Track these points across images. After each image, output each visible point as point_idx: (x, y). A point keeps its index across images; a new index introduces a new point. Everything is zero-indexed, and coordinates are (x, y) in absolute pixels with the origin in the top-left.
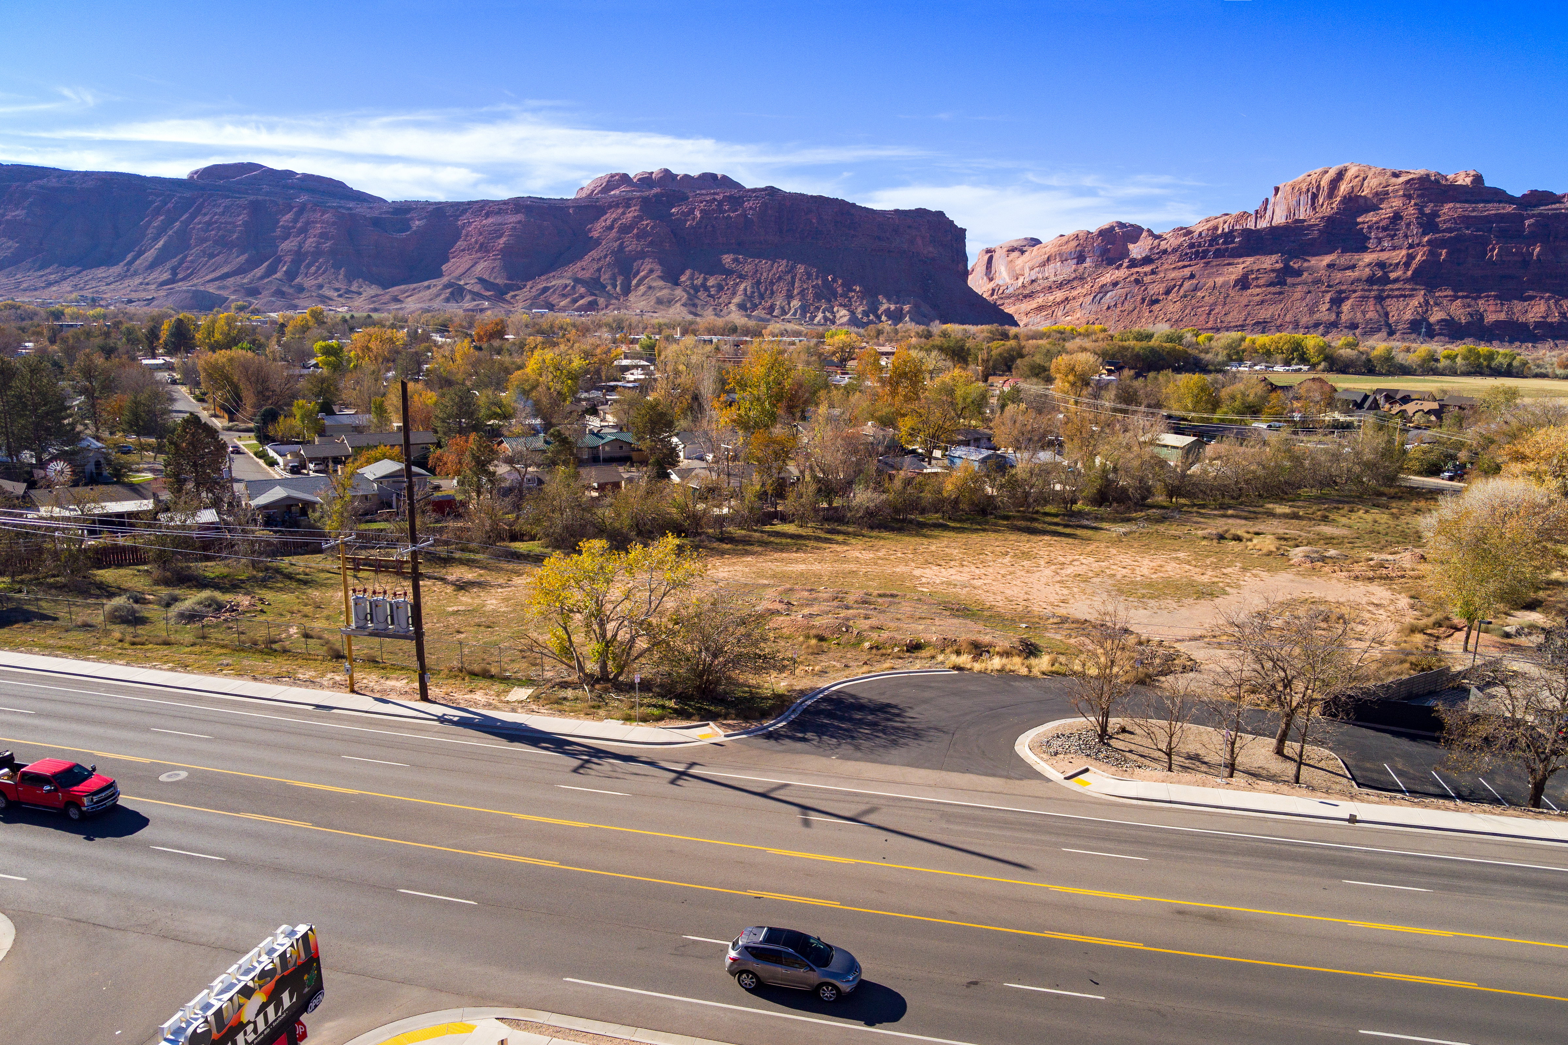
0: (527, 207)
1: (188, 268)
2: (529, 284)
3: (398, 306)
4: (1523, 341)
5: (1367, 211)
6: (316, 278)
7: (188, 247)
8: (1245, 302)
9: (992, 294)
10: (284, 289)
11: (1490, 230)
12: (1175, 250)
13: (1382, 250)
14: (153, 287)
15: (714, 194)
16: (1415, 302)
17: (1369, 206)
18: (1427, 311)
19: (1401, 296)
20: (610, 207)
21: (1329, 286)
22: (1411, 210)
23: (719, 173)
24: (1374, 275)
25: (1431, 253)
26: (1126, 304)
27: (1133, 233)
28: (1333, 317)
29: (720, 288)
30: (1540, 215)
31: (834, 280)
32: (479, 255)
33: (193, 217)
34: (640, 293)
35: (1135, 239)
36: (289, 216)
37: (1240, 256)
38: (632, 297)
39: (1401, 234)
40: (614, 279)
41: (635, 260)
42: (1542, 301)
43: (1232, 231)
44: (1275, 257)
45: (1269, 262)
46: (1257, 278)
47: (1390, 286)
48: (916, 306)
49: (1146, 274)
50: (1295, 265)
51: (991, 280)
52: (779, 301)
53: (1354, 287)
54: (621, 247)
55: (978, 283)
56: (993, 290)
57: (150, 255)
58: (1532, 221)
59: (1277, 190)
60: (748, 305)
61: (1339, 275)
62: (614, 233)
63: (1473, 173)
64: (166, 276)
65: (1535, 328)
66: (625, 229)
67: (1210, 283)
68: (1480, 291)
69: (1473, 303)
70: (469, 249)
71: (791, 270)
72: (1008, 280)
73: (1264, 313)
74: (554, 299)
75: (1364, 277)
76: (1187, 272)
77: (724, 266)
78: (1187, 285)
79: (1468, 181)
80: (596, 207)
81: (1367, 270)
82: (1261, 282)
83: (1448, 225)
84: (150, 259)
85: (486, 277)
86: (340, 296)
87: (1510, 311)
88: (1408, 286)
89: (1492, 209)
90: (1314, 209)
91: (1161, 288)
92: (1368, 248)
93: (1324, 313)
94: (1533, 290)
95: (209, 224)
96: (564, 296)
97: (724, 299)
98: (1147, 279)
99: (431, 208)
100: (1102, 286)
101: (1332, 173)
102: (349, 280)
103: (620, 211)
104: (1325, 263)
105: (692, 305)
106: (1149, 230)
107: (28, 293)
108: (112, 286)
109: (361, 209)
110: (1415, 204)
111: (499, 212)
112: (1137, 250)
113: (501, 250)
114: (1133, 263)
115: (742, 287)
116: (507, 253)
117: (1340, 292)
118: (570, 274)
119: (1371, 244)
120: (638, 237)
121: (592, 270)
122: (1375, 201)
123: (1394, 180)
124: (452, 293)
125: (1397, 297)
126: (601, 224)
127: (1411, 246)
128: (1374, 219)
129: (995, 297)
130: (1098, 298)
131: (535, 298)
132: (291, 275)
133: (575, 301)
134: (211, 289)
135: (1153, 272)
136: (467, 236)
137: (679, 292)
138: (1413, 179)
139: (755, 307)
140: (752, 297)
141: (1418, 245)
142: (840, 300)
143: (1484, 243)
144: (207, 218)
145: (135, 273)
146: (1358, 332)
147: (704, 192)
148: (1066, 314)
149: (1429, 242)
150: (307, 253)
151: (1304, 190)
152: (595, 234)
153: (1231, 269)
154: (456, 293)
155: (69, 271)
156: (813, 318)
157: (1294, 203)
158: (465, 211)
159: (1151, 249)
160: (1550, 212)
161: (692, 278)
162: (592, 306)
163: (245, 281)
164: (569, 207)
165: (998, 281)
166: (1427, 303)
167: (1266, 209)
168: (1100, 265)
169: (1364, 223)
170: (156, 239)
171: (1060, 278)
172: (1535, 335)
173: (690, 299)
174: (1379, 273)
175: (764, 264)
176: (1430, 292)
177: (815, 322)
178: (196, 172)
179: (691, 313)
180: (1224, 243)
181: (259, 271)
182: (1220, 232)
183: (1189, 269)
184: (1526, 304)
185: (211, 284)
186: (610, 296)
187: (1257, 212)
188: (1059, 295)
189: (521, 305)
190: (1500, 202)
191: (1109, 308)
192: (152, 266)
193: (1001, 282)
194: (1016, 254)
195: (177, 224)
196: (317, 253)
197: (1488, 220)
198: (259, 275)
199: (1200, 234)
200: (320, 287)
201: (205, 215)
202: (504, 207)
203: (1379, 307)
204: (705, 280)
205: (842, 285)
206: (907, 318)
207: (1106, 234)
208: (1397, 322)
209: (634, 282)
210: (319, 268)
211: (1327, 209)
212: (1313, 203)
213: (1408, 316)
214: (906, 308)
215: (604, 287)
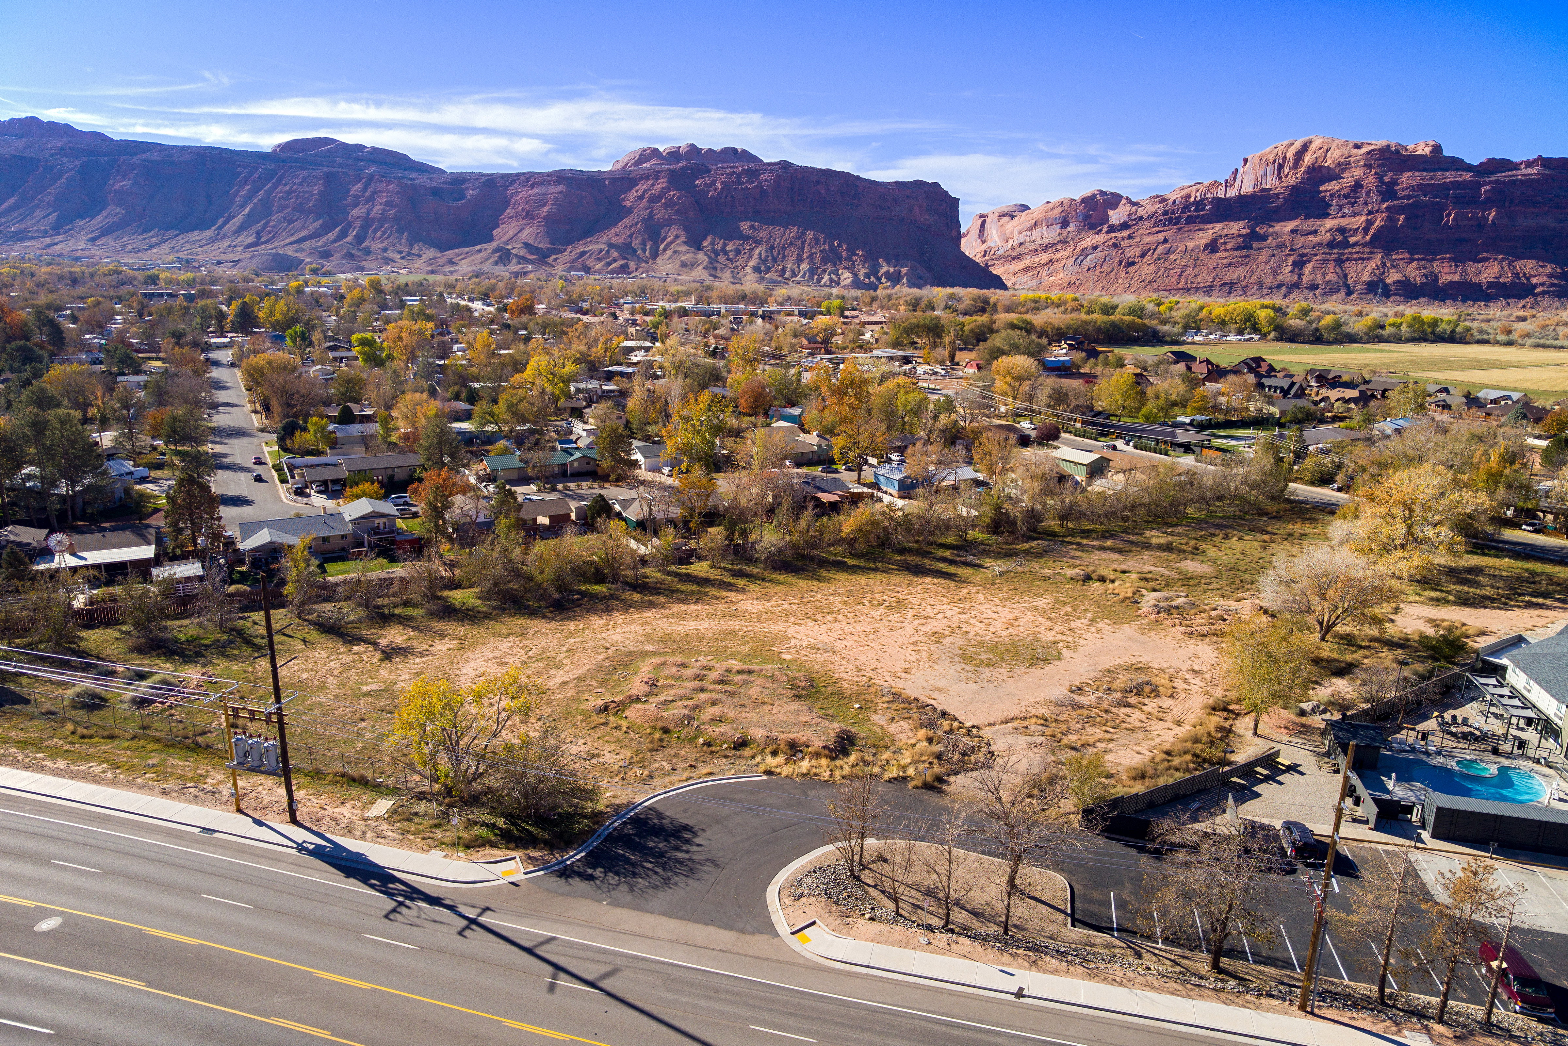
0: (568, 178)
1: (270, 232)
2: (569, 248)
3: (452, 269)
4: (1475, 300)
5: (1329, 179)
6: (382, 242)
7: (271, 213)
8: (1214, 264)
9: (984, 256)
10: (353, 252)
11: (1446, 197)
12: (1150, 217)
13: (1343, 217)
14: (240, 249)
15: (734, 167)
16: (1372, 265)
17: (1332, 175)
18: (1384, 272)
19: (1360, 259)
20: (641, 179)
21: (1292, 250)
22: (1371, 179)
23: (739, 147)
24: (1335, 239)
25: (1389, 219)
26: (1105, 265)
27: (1113, 200)
28: (1295, 278)
29: (738, 252)
30: (1496, 181)
31: (839, 245)
32: (525, 221)
33: (275, 186)
34: (666, 257)
35: (1114, 206)
36: (358, 186)
37: (1210, 223)
38: (659, 261)
39: (1361, 201)
40: (644, 244)
41: (662, 227)
42: (1496, 263)
43: (1202, 200)
44: (1242, 224)
45: (1237, 228)
46: (1225, 243)
47: (1350, 250)
48: (913, 270)
49: (1123, 238)
50: (1261, 230)
51: (984, 242)
52: (790, 264)
53: (1315, 251)
54: (651, 216)
55: (971, 247)
56: (986, 252)
57: (238, 220)
58: (1488, 187)
59: (1246, 161)
60: (763, 268)
61: (1302, 240)
62: (644, 203)
63: (1432, 143)
64: (251, 239)
65: (1488, 288)
66: (654, 199)
67: (1182, 247)
68: (1435, 253)
69: (1428, 265)
70: (517, 216)
71: (801, 236)
72: (998, 243)
73: (1232, 275)
74: (590, 263)
75: (1325, 241)
76: (1161, 237)
77: (741, 232)
78: (1161, 249)
79: (1427, 151)
80: (629, 178)
81: (1328, 235)
82: (1229, 246)
83: (1407, 192)
84: (238, 224)
85: (531, 241)
86: (402, 258)
87: (1464, 272)
88: (1366, 250)
89: (1450, 177)
90: (1280, 178)
91: (1137, 251)
92: (1329, 214)
93: (1286, 274)
94: (1487, 252)
95: (289, 192)
96: (599, 260)
97: (741, 262)
98: (1124, 243)
99: (483, 179)
100: (1083, 250)
101: (1298, 145)
102: (411, 242)
103: (650, 182)
104: (1288, 229)
105: (712, 268)
106: (1127, 198)
107: (132, 255)
108: (204, 249)
109: (422, 180)
110: (1376, 173)
111: (543, 184)
112: (1116, 216)
113: (545, 218)
114: (1112, 229)
115: (757, 251)
116: (549, 220)
117: (1303, 255)
118: (605, 239)
119: (1333, 210)
120: (666, 206)
121: (624, 236)
122: (1337, 171)
123: (1356, 151)
124: (500, 257)
125: (1356, 260)
126: (634, 194)
127: (1370, 213)
128: (1336, 188)
129: (987, 258)
130: (1079, 260)
131: (574, 261)
132: (360, 239)
133: (609, 264)
134: (290, 252)
135: (1130, 237)
136: (515, 204)
137: (701, 256)
138: (1374, 150)
139: (768, 270)
140: (766, 260)
141: (1377, 211)
142: (845, 263)
143: (1440, 209)
144: (287, 188)
145: (225, 237)
146: (1318, 292)
147: (725, 165)
148: (1050, 275)
149: (1388, 209)
150: (374, 219)
151: (1271, 161)
152: (628, 204)
153: (1201, 234)
154: (504, 256)
155: (169, 234)
156: (819, 281)
157: (1262, 173)
158: (513, 182)
159: (1129, 215)
160: (1506, 179)
161: (713, 243)
162: (624, 269)
163: (320, 244)
164: (605, 179)
165: (990, 243)
166: (1384, 265)
167: (1235, 179)
168: (1083, 230)
169: (1326, 191)
170: (243, 206)
171: (1045, 241)
172: (1488, 295)
173: (710, 262)
174: (1340, 238)
175: (778, 230)
176: (1387, 255)
177: (822, 283)
178: (279, 146)
179: (711, 275)
180: (1195, 210)
181: (332, 235)
182: (1192, 199)
183: (1163, 234)
184: (1480, 265)
185: (290, 247)
186: (640, 260)
187: (1227, 181)
188: (1044, 257)
189: (561, 267)
190: (1457, 170)
191: (1089, 269)
192: (240, 230)
193: (992, 245)
194: (1007, 219)
195: (262, 192)
196: (383, 219)
197: (1445, 187)
198: (331, 239)
199: (1174, 201)
200: (385, 250)
201: (286, 184)
202: (548, 179)
203: (1338, 269)
204: (725, 245)
205: (847, 250)
206: (905, 280)
207: (1089, 201)
208: (1355, 283)
209: (662, 247)
210: (384, 233)
211: (1292, 178)
212: (1279, 173)
213: (1366, 277)
214: (904, 270)
215: (635, 251)
